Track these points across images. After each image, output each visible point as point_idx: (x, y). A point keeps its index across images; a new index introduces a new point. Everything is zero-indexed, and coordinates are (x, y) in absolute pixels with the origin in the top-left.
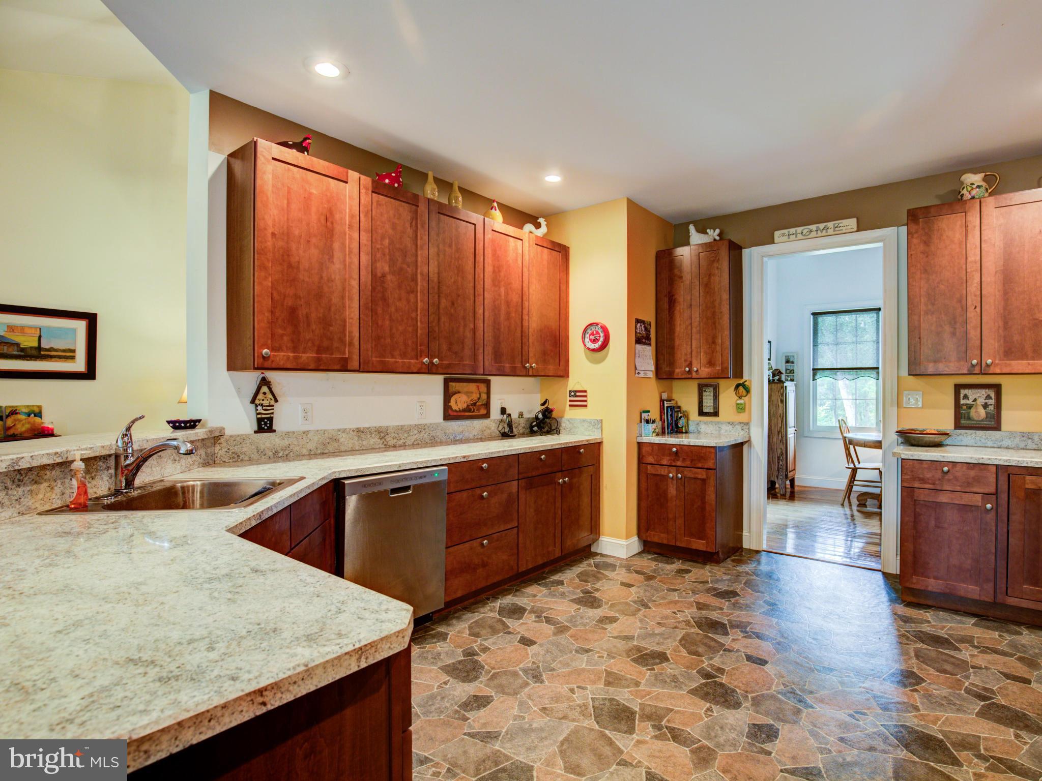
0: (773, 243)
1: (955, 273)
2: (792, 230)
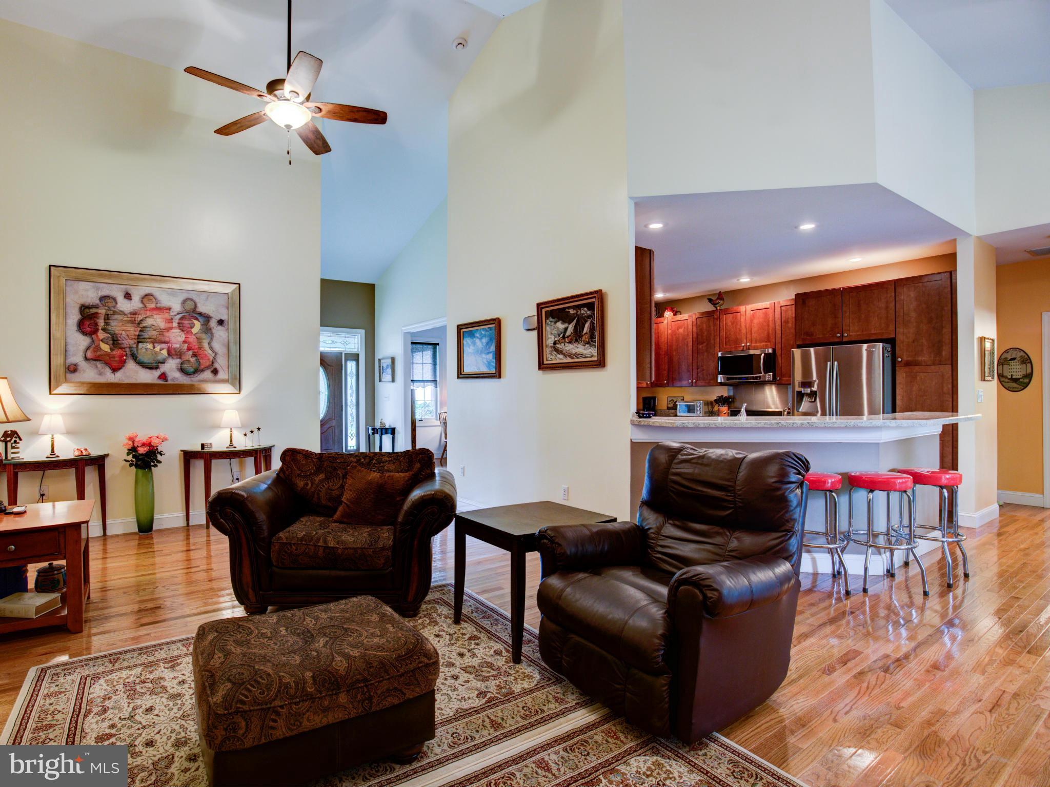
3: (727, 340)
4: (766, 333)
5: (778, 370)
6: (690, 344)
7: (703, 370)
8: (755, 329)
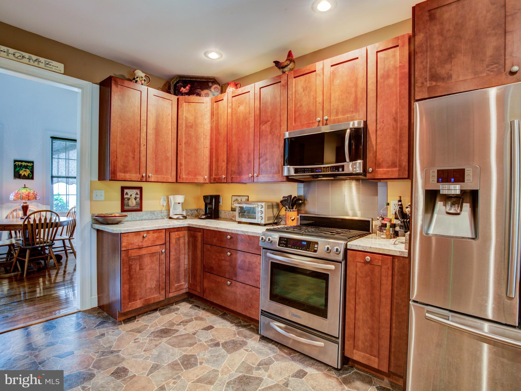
1: (135, 123)
3: (297, 114)
4: (352, 97)
5: (370, 155)
6: (252, 124)
7: (266, 160)
8: (336, 95)
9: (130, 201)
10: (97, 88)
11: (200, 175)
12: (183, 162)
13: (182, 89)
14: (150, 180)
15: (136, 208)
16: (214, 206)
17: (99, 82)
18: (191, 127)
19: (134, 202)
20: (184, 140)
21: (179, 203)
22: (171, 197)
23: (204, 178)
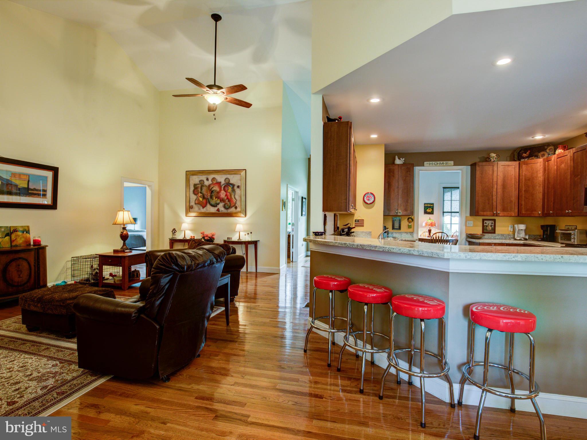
0: (424, 166)
2: (431, 162)
6: (569, 177)
9: (488, 227)
10: (469, 168)
11: (535, 211)
12: (523, 203)
13: (524, 154)
14: (499, 215)
15: (491, 231)
16: (549, 232)
17: (470, 164)
18: (529, 180)
19: (490, 228)
20: (524, 189)
21: (522, 230)
22: (516, 226)
23: (538, 213)
